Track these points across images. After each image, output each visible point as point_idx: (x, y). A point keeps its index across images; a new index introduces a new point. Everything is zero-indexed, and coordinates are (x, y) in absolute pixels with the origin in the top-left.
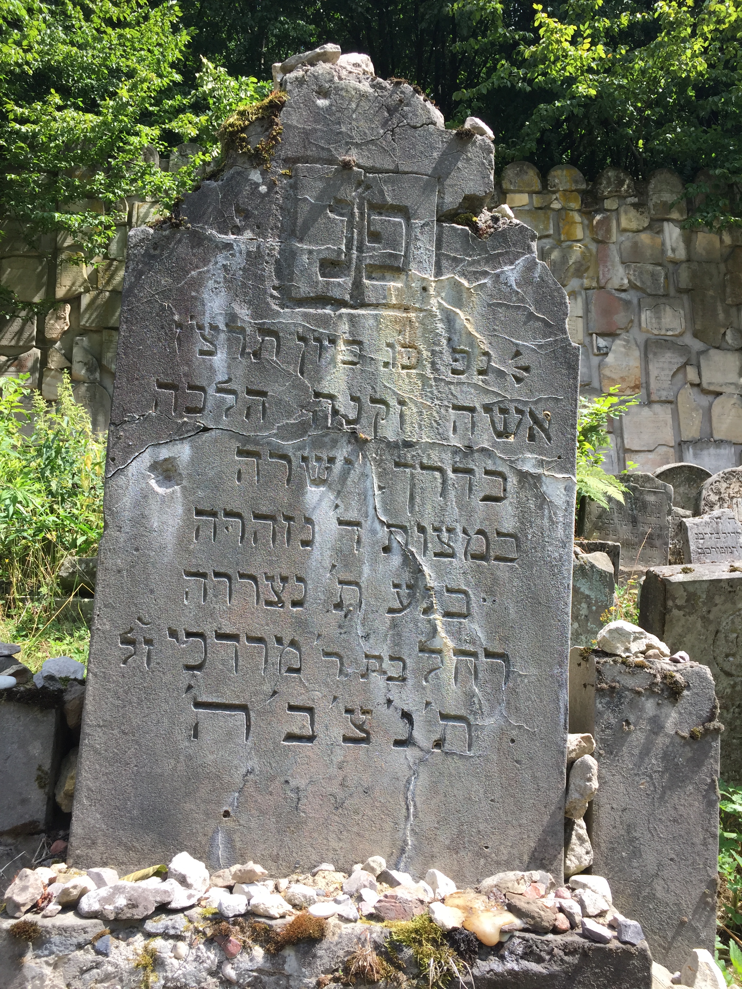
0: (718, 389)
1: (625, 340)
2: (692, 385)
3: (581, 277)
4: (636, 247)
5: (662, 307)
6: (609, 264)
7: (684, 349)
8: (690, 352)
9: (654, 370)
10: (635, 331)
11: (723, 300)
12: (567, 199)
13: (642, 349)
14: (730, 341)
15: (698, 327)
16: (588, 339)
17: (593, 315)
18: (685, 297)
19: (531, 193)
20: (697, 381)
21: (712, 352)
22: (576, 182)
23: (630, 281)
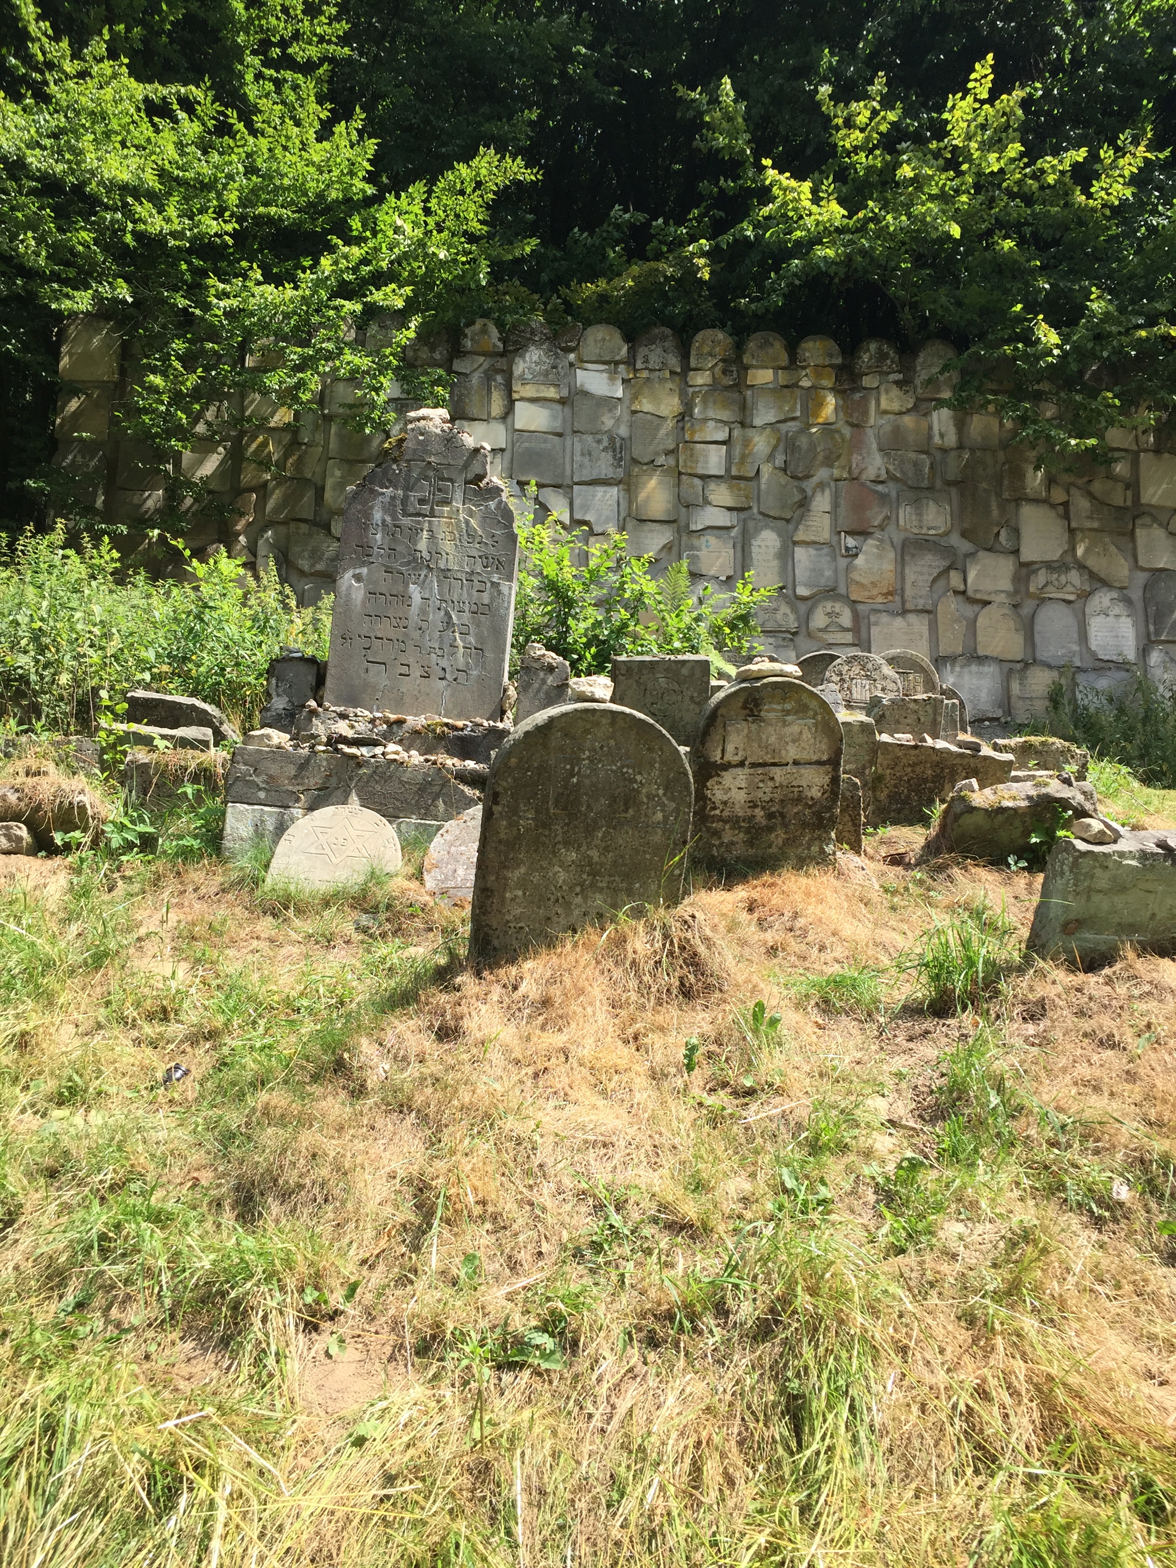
0: (986, 598)
1: (878, 540)
2: (956, 592)
3: (831, 466)
4: (897, 431)
5: (925, 501)
6: (864, 451)
7: (949, 551)
8: (955, 554)
9: (910, 575)
10: (892, 528)
11: (999, 495)
12: (818, 375)
13: (899, 548)
14: (1004, 542)
15: (966, 525)
16: (836, 538)
17: (842, 511)
18: (954, 491)
19: (776, 369)
20: (962, 588)
21: (981, 554)
22: (831, 356)
23: (888, 472)
